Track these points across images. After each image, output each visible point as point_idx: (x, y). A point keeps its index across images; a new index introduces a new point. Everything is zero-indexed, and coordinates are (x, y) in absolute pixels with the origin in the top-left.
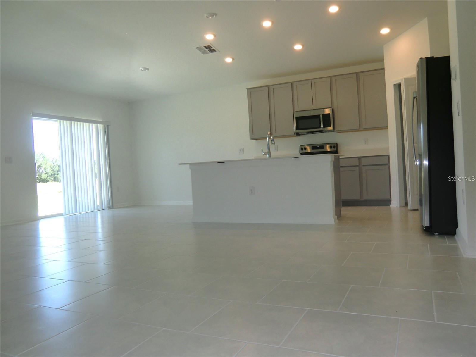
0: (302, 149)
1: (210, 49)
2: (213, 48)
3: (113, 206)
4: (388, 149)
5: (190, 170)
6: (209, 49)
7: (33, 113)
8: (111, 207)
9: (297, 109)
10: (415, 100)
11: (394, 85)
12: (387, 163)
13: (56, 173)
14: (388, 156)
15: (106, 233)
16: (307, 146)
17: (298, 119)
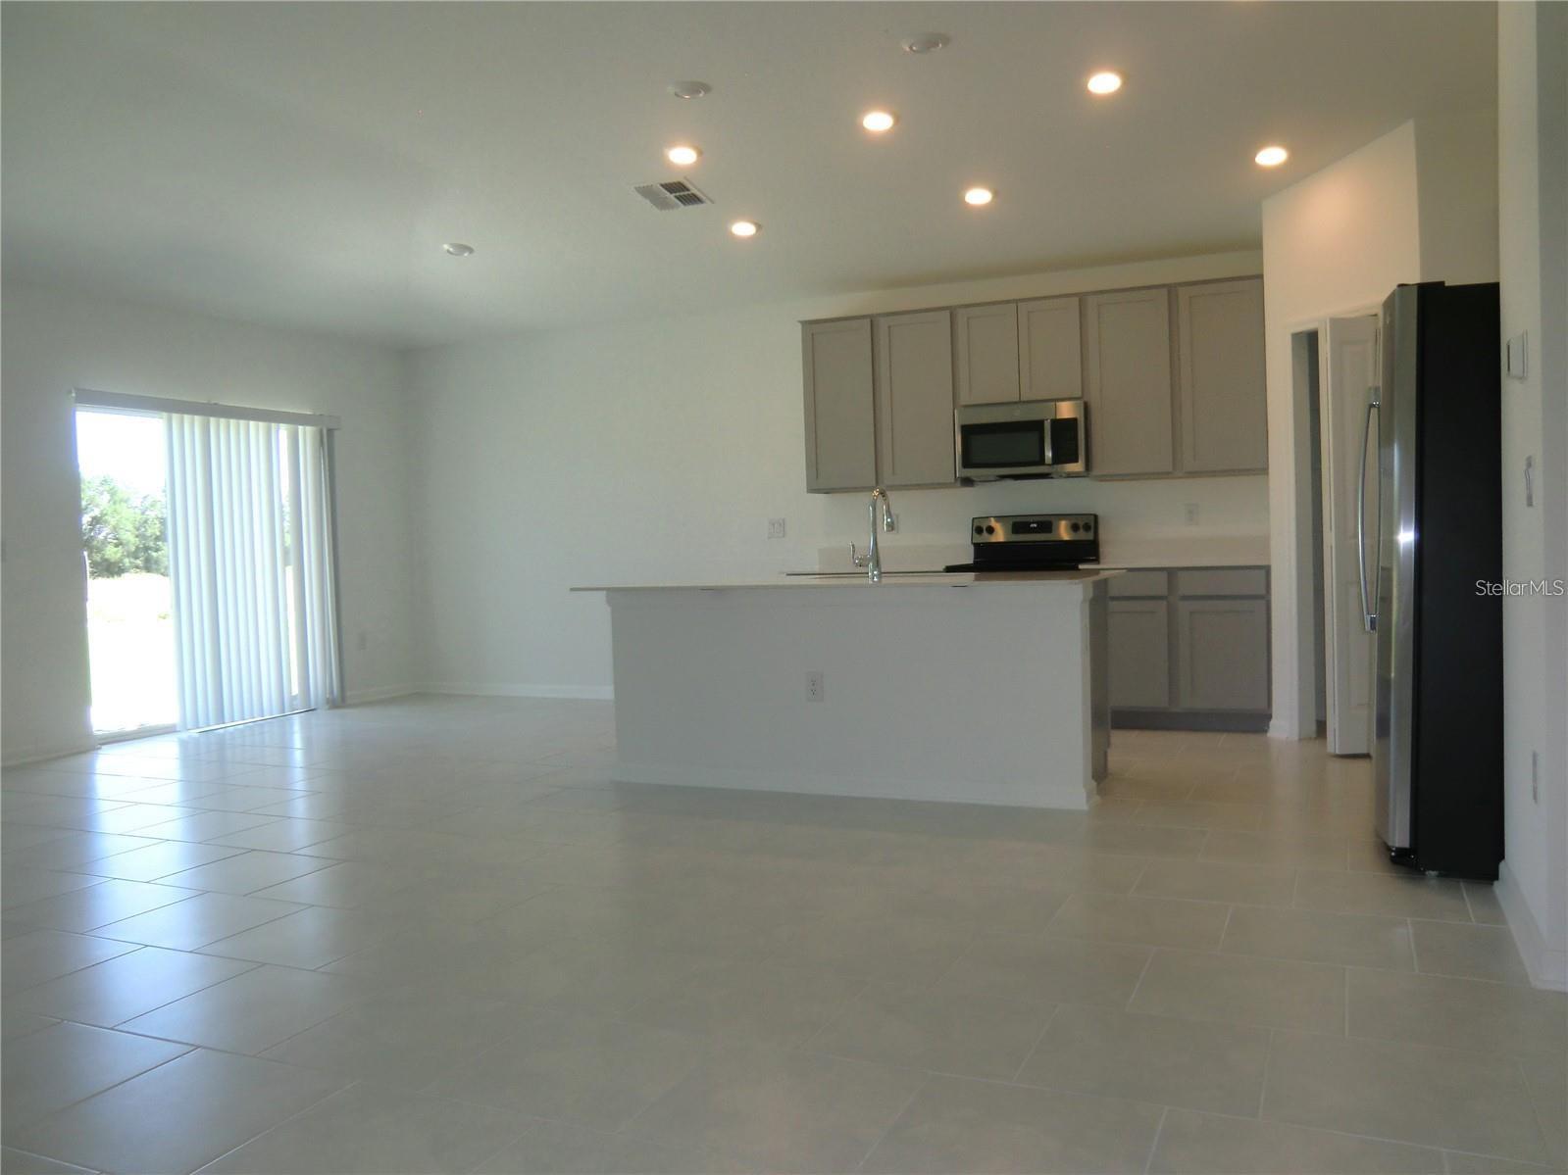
0: (979, 530)
1: (681, 192)
2: (694, 191)
3: (343, 698)
4: (1265, 542)
5: (609, 609)
6: (678, 194)
7: (78, 390)
8: (338, 701)
9: (965, 398)
10: (1372, 411)
11: (1296, 336)
12: (1263, 592)
13: (151, 544)
14: (1267, 570)
15: (321, 820)
16: (997, 521)
17: (969, 432)
